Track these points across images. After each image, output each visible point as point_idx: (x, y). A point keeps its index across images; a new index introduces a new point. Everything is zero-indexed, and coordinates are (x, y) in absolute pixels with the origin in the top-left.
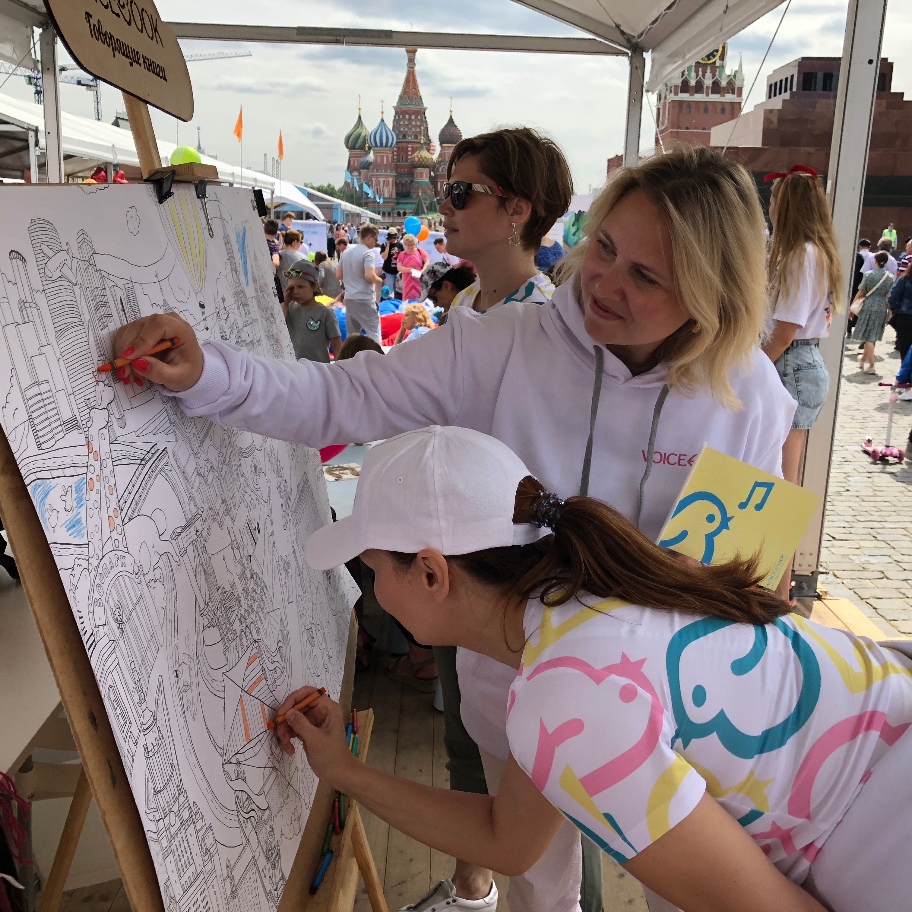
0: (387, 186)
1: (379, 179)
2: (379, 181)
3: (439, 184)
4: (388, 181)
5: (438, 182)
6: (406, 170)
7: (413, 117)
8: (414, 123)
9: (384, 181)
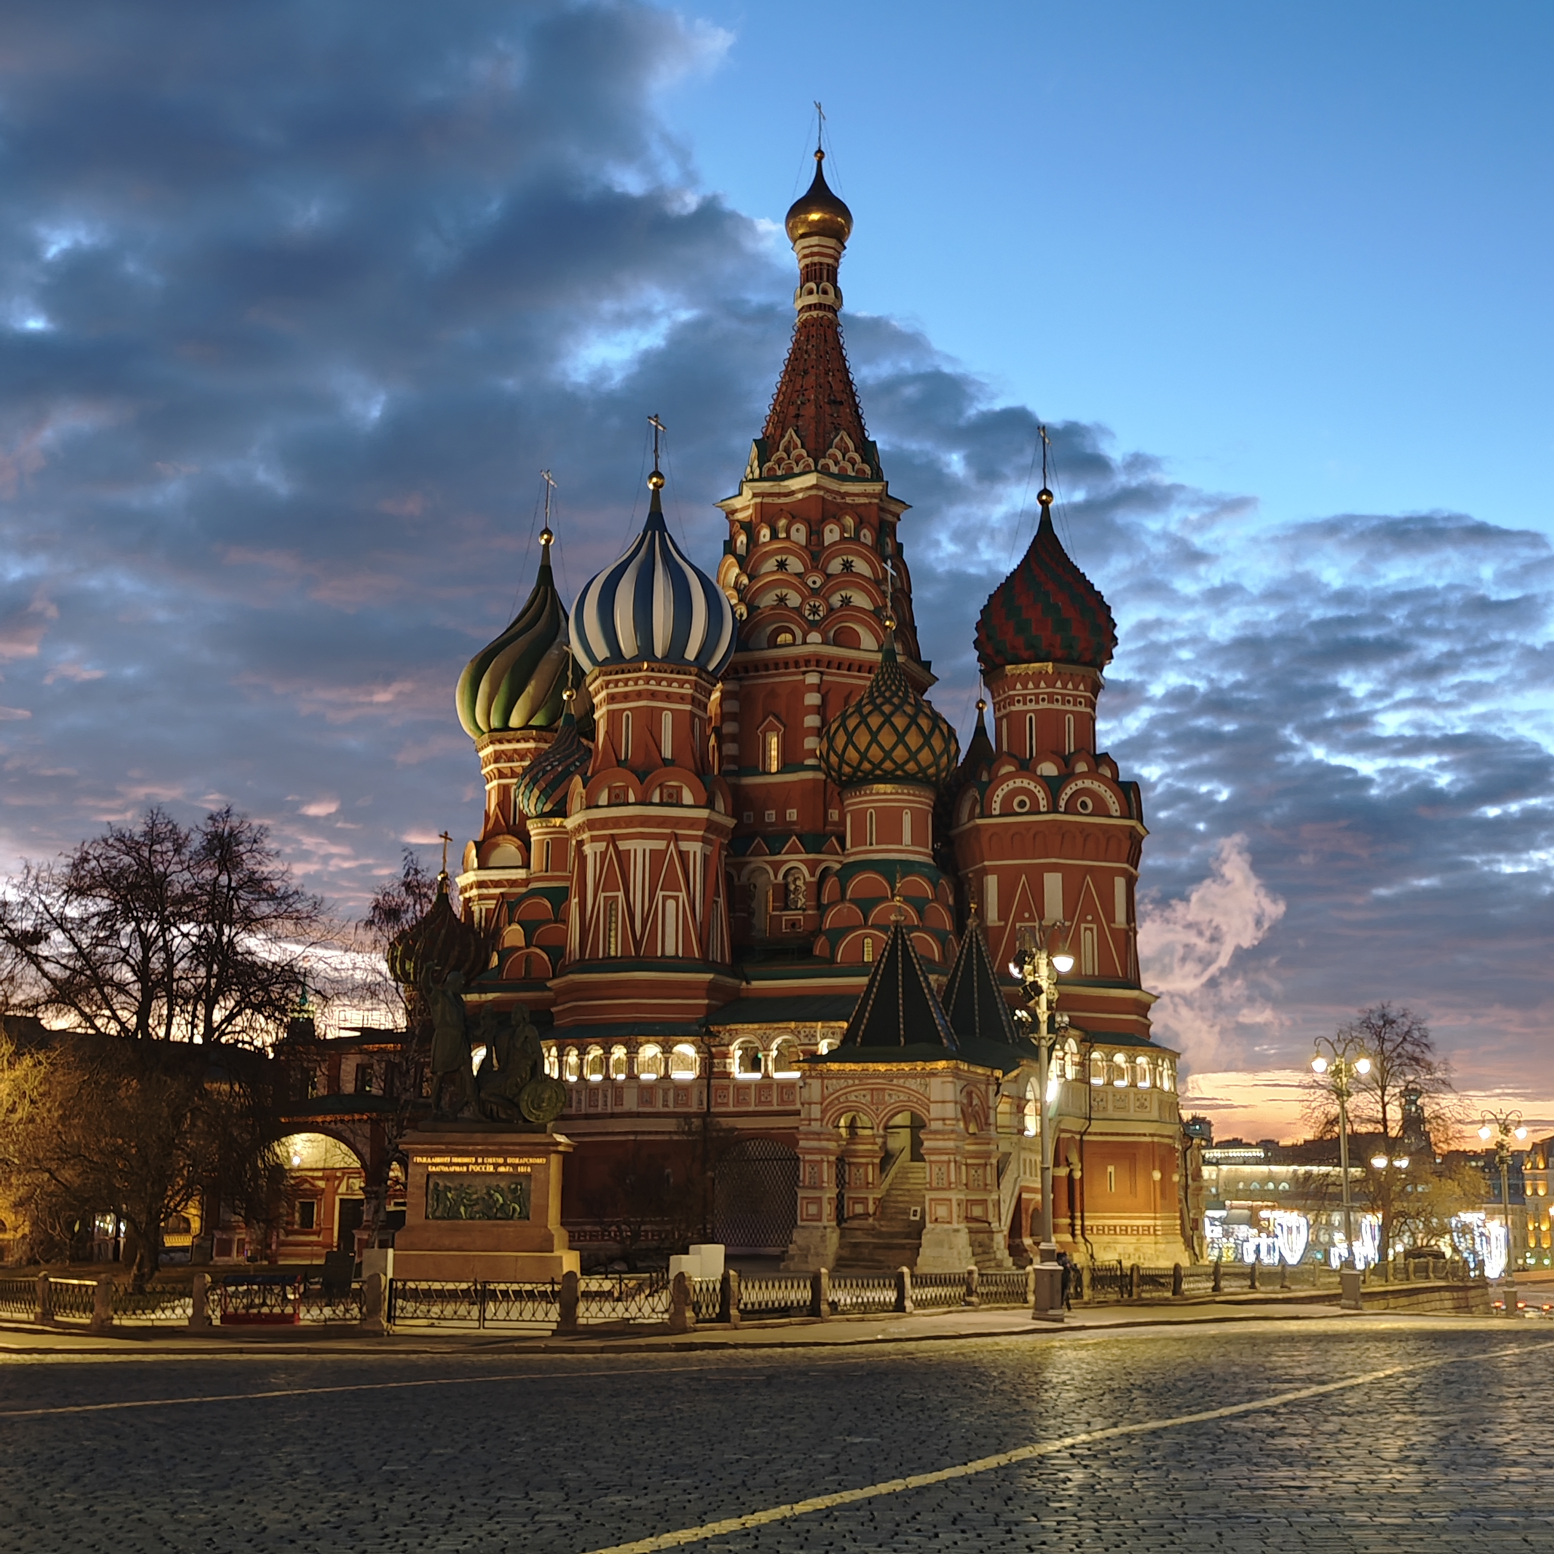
0: (671, 885)
1: (623, 845)
2: (623, 857)
3: (992, 881)
4: (683, 855)
5: (985, 871)
6: (792, 814)
7: (831, 534)
8: (835, 566)
9: (657, 857)
